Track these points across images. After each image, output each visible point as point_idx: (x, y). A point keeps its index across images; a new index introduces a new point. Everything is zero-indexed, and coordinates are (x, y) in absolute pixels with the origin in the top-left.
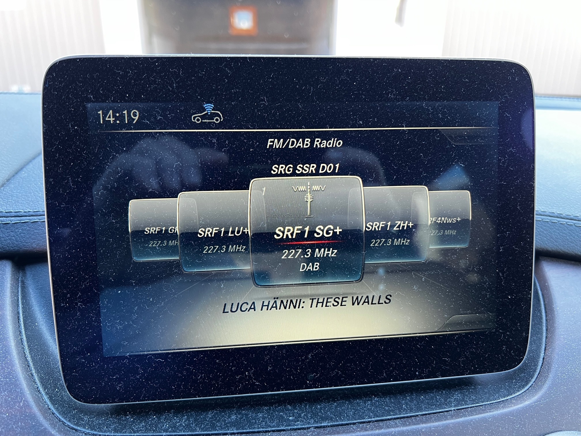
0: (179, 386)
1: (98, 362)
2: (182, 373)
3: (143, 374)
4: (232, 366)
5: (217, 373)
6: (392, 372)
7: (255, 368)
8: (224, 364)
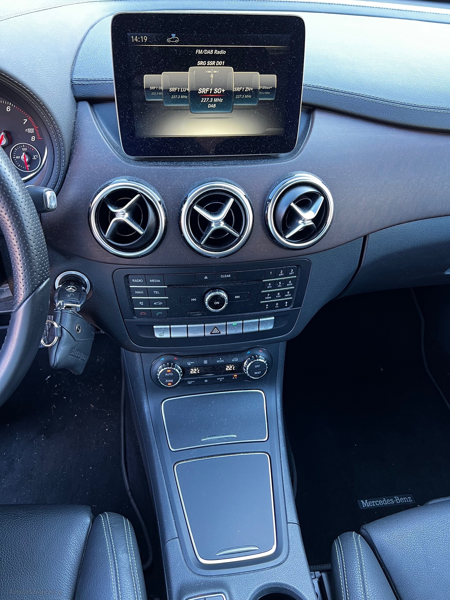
0: (163, 151)
1: (134, 140)
2: (165, 146)
3: (150, 145)
4: (183, 144)
5: (177, 147)
6: (242, 150)
7: (191, 145)
8: (180, 143)
